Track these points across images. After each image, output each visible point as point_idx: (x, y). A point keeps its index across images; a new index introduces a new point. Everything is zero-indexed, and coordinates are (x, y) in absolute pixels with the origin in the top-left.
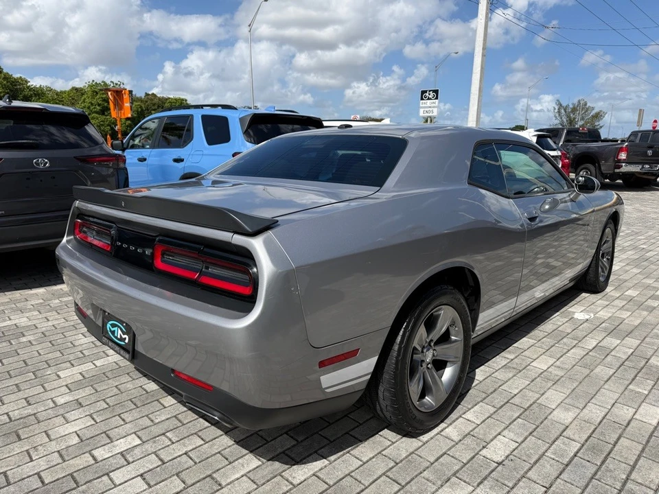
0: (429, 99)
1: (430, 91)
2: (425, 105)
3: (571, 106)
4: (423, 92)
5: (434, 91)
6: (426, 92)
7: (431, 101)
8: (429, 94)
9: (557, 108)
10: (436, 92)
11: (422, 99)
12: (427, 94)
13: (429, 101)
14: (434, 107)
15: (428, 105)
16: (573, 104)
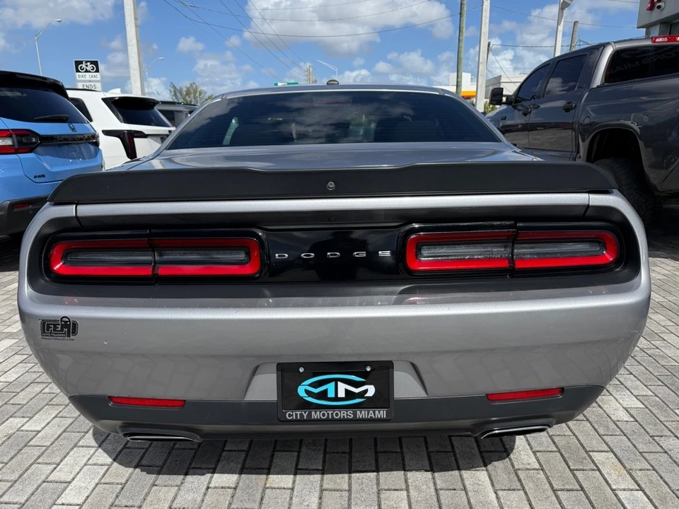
0: (87, 71)
1: (87, 62)
2: (83, 79)
3: (185, 89)
4: (78, 63)
5: (92, 62)
6: (81, 62)
7: (90, 74)
8: (87, 66)
9: (172, 90)
10: (95, 63)
11: (78, 71)
12: (84, 66)
13: (87, 74)
14: (95, 81)
15: (88, 78)
16: (186, 87)
